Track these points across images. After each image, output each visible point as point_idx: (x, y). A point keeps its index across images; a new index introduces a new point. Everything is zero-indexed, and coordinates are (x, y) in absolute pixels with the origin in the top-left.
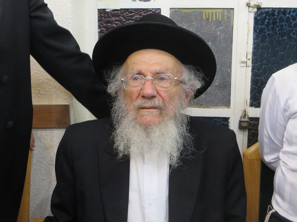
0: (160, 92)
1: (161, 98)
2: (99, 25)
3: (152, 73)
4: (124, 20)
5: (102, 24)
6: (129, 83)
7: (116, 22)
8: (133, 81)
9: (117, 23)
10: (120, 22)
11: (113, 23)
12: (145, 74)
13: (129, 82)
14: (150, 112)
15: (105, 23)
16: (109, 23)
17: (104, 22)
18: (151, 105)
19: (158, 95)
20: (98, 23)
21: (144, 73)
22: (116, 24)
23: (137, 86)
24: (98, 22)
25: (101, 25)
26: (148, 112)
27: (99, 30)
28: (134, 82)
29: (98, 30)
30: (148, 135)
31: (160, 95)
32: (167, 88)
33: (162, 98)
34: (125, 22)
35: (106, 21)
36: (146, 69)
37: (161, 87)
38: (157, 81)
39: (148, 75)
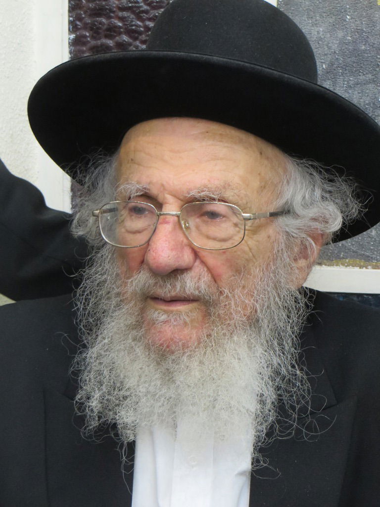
0: (202, 254)
1: (205, 269)
2: (70, 22)
3: (180, 199)
4: (145, 7)
5: (80, 19)
6: (122, 218)
7: (120, 14)
8: (131, 216)
9: (125, 14)
10: (133, 12)
11: (112, 15)
12: (160, 199)
13: (122, 216)
14: (172, 312)
15: (91, 16)
16: (99, 15)
17: (85, 12)
18: (173, 294)
19: (198, 263)
20: (69, 16)
21: (157, 197)
22: (122, 19)
23: (138, 232)
24: (70, 11)
25: (78, 23)
26: (166, 312)
27: (73, 36)
28: (133, 217)
29: (69, 34)
30: (168, 377)
31: (203, 263)
32: (224, 240)
33: (209, 270)
34: (146, 12)
35: (92, 10)
36: (163, 185)
37: (208, 237)
38: (198, 220)
39: (166, 203)
